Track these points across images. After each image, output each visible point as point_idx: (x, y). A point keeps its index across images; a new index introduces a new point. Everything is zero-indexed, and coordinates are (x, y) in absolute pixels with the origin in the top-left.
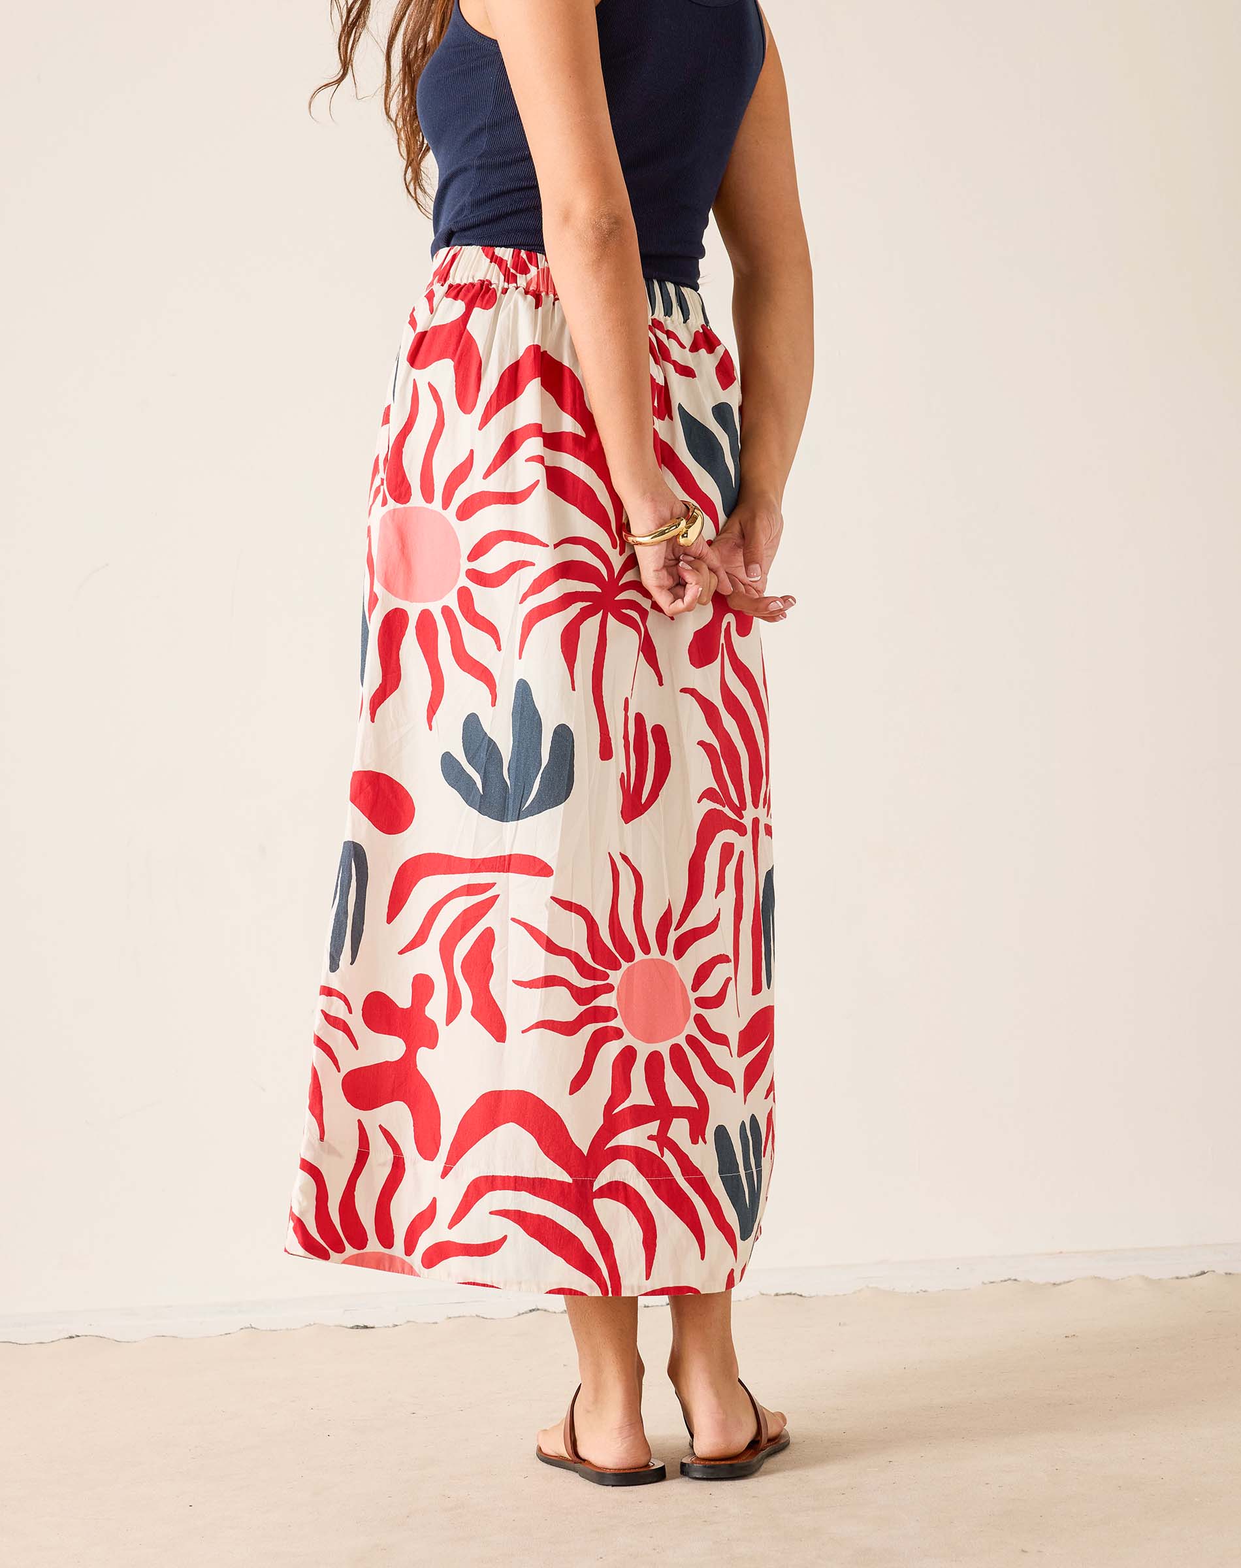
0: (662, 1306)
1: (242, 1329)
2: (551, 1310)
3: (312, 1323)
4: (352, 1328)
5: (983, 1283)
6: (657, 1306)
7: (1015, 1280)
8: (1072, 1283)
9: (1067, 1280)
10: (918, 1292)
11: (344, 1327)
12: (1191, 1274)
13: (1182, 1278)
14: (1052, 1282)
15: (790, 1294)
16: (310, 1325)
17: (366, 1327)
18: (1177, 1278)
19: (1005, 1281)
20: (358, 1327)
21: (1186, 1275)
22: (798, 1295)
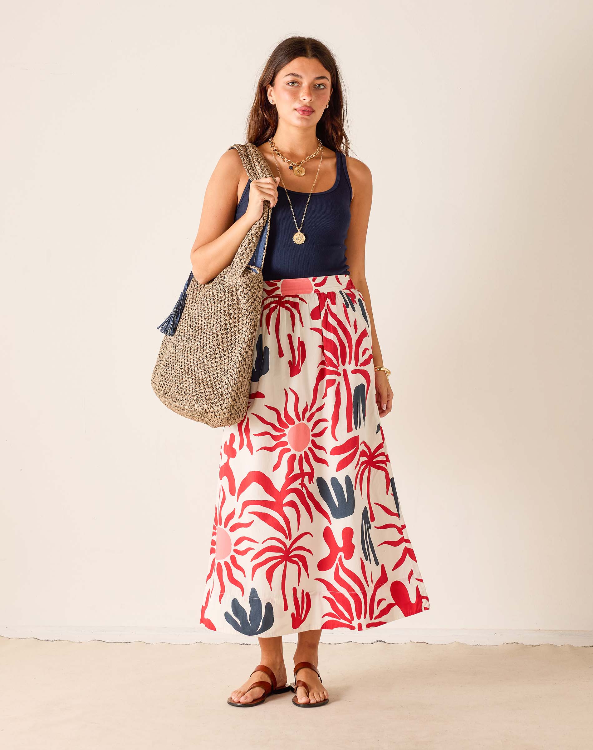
0: (370, 644)
1: (197, 642)
2: (323, 643)
3: (225, 642)
4: (242, 644)
5: (503, 643)
6: (368, 644)
7: (517, 643)
8: (540, 646)
9: (538, 644)
10: (476, 645)
11: (238, 644)
12: (591, 645)
13: (587, 647)
14: (532, 645)
15: (423, 642)
16: (224, 643)
17: (248, 645)
18: (585, 647)
19: (513, 643)
20: (244, 644)
21: (589, 646)
22: (426, 643)
